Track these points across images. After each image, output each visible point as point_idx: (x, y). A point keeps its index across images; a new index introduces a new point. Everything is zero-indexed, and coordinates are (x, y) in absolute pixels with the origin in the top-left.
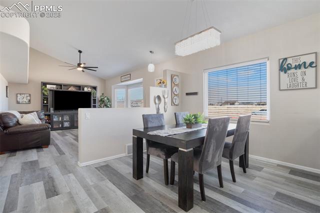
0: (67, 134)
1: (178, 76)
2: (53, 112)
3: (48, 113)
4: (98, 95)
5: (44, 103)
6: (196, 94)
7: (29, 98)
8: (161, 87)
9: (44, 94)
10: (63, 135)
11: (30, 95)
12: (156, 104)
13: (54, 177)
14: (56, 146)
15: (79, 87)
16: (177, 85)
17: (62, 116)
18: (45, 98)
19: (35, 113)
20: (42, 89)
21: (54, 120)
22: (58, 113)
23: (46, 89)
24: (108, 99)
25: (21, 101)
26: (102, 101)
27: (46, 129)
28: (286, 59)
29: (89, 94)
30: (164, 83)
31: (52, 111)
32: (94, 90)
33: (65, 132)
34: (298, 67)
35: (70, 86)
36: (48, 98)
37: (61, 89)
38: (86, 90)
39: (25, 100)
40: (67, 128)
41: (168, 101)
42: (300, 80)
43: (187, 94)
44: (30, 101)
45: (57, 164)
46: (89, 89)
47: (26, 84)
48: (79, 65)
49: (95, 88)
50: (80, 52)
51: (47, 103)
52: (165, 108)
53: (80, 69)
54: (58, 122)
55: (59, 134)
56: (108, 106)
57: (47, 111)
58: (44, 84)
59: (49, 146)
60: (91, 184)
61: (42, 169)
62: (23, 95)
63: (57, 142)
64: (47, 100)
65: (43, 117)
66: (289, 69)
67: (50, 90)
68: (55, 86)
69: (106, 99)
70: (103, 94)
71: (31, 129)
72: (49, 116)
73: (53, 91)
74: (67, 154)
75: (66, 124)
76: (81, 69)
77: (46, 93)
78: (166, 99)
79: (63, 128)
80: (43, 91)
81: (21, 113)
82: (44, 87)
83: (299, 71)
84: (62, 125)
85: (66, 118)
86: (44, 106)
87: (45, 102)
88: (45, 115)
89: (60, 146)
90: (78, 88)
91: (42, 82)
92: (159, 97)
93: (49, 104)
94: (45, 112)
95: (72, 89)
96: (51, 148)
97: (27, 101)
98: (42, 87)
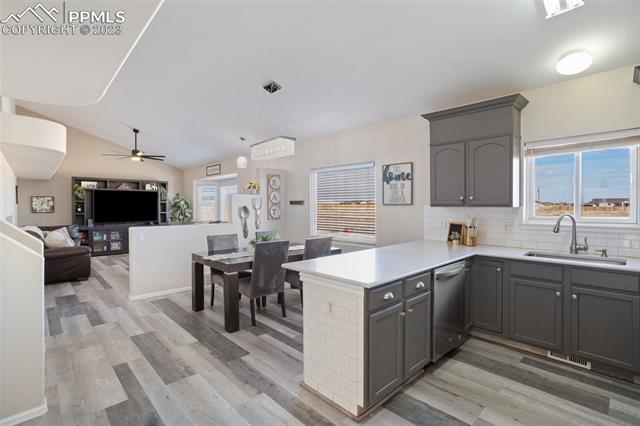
0: (117, 262)
1: (278, 176)
2: (93, 226)
3: (84, 228)
4: (170, 195)
5: (77, 211)
6: (300, 203)
7: (51, 203)
8: (251, 193)
9: (76, 198)
10: (110, 263)
11: (53, 199)
12: (241, 217)
13: (99, 309)
14: (100, 278)
15: (137, 184)
16: (278, 190)
17: (108, 232)
18: (78, 203)
19: (65, 229)
20: (74, 190)
21: (95, 238)
22: (102, 228)
23: (80, 188)
24: (186, 203)
25: (38, 208)
26: (176, 206)
27: (84, 253)
28: (388, 166)
29: (154, 195)
30: (254, 187)
31: (91, 224)
32: (163, 189)
33: (113, 258)
34: (398, 178)
35: (122, 182)
36: (83, 203)
37: (106, 187)
38: (148, 188)
39: (45, 206)
40: (116, 253)
41: (262, 213)
42: (400, 194)
43: (292, 203)
44: (53, 208)
45: (101, 298)
46: (154, 187)
47: (47, 181)
48: (135, 152)
49: (164, 185)
50: (136, 131)
51: (83, 211)
52: (256, 223)
53: (136, 159)
54: (102, 243)
55: (102, 261)
56: (187, 214)
57: (83, 224)
58: (77, 181)
59: (90, 278)
60: (141, 315)
61: (83, 303)
62: (42, 199)
63: (100, 273)
64: (82, 207)
65: (77, 235)
66: (391, 179)
67: (88, 190)
68: (95, 183)
69: (182, 203)
70: (178, 195)
71: (63, 254)
72: (86, 234)
73: (91, 191)
74: (116, 288)
75: (115, 246)
76: (138, 159)
77: (80, 195)
78: (258, 212)
79: (109, 253)
80: (76, 192)
81: (43, 229)
82: (76, 185)
83: (399, 183)
84: (109, 248)
85: (115, 235)
86: (77, 216)
87: (79, 210)
88: (80, 231)
89: (105, 278)
90: (134, 185)
91: (73, 178)
92: (245, 209)
93: (85, 214)
94: (79, 225)
95: (124, 187)
96: (92, 281)
97: (48, 208)
98: (73, 185)
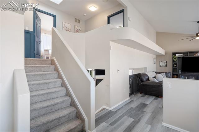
2: (181, 73)
3: (177, 73)
7: (166, 63)
9: (174, 61)
11: (166, 61)
18: (174, 63)
22: (185, 74)
23: (175, 57)
25: (162, 65)
36: (176, 63)
37: (187, 56)
39: (164, 65)
44: (166, 65)
51: (176, 66)
62: (163, 62)
64: (176, 65)
68: (182, 54)
73: (180, 58)
77: (175, 60)
80: (174, 59)
82: (173, 56)
85: (192, 78)
86: (174, 68)
87: (175, 66)
91: (173, 53)
93: (177, 68)
95: (198, 55)
